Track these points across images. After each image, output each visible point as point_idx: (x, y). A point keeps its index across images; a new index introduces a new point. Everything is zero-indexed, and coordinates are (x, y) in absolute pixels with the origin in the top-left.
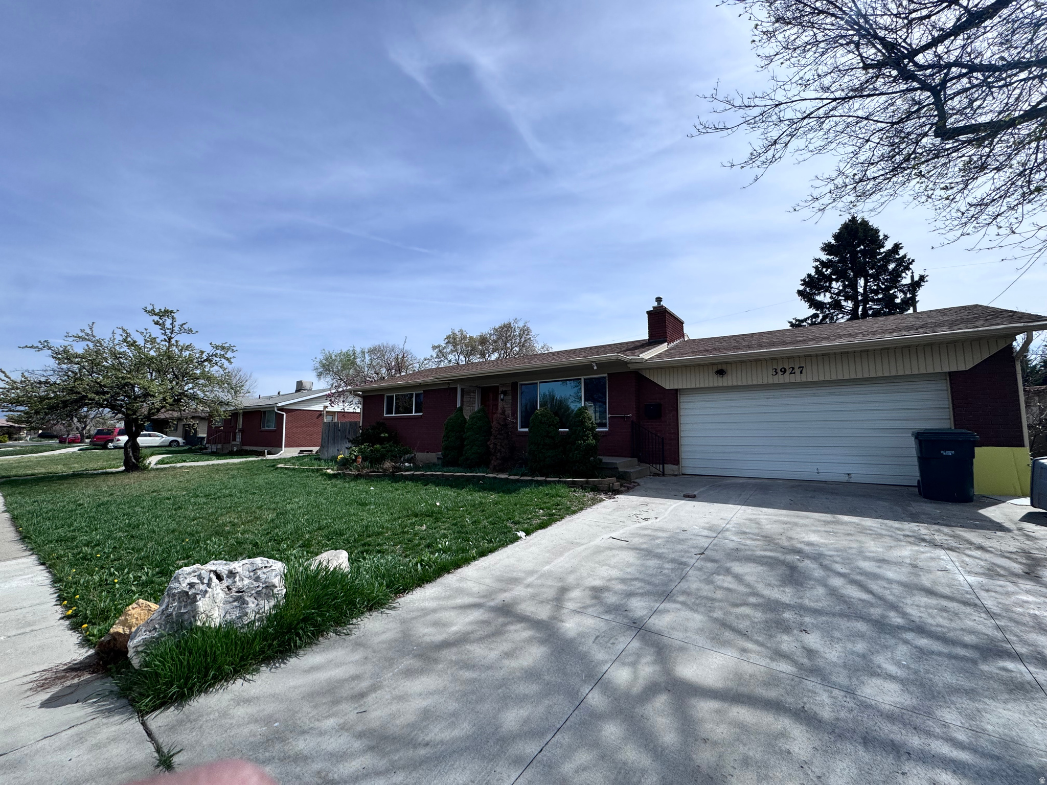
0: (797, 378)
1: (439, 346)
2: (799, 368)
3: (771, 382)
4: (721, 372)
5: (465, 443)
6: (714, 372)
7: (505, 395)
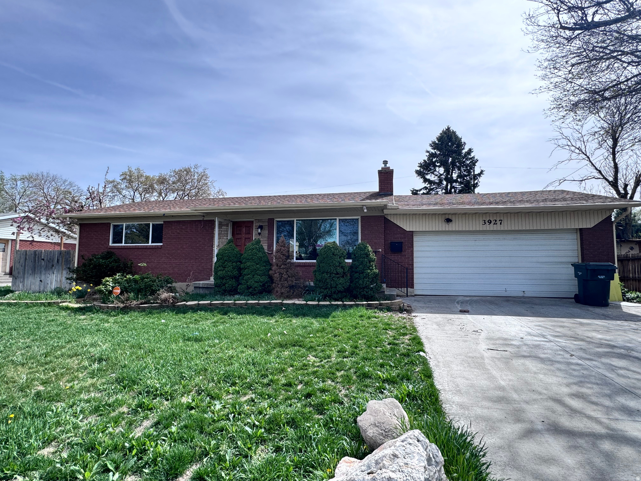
0: (498, 227)
2: (500, 220)
3: (481, 229)
4: (449, 221)
5: (244, 273)
6: (443, 220)
7: (261, 229)
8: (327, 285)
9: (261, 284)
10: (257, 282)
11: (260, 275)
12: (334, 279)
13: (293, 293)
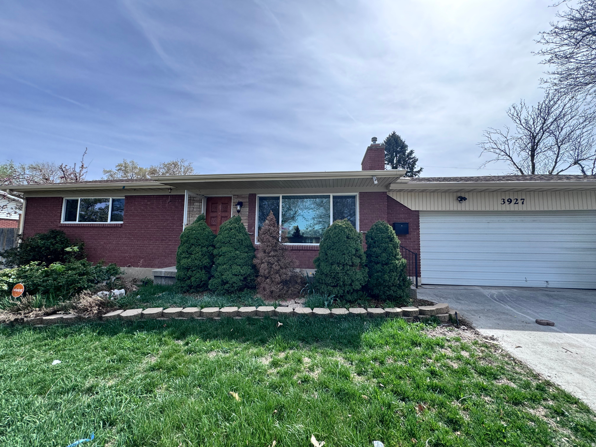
0: (519, 207)
1: (110, 171)
2: (521, 199)
3: (500, 209)
4: (462, 199)
5: (218, 262)
6: (455, 198)
7: (241, 207)
8: (337, 281)
9: (242, 278)
10: (236, 275)
11: (240, 265)
12: (348, 272)
13: (287, 291)
